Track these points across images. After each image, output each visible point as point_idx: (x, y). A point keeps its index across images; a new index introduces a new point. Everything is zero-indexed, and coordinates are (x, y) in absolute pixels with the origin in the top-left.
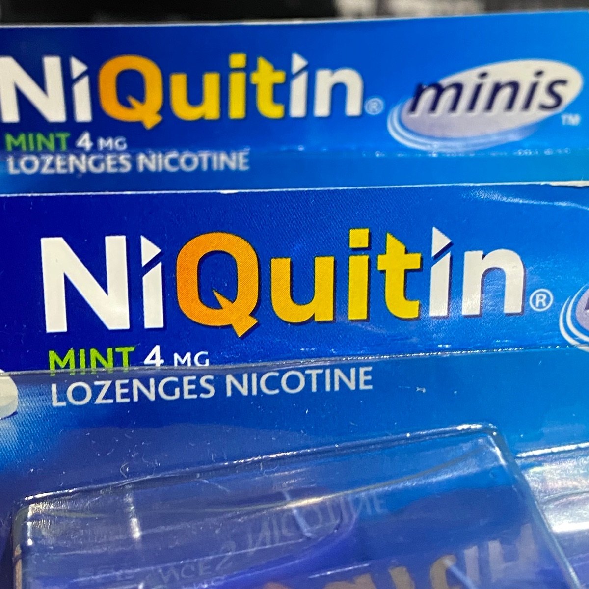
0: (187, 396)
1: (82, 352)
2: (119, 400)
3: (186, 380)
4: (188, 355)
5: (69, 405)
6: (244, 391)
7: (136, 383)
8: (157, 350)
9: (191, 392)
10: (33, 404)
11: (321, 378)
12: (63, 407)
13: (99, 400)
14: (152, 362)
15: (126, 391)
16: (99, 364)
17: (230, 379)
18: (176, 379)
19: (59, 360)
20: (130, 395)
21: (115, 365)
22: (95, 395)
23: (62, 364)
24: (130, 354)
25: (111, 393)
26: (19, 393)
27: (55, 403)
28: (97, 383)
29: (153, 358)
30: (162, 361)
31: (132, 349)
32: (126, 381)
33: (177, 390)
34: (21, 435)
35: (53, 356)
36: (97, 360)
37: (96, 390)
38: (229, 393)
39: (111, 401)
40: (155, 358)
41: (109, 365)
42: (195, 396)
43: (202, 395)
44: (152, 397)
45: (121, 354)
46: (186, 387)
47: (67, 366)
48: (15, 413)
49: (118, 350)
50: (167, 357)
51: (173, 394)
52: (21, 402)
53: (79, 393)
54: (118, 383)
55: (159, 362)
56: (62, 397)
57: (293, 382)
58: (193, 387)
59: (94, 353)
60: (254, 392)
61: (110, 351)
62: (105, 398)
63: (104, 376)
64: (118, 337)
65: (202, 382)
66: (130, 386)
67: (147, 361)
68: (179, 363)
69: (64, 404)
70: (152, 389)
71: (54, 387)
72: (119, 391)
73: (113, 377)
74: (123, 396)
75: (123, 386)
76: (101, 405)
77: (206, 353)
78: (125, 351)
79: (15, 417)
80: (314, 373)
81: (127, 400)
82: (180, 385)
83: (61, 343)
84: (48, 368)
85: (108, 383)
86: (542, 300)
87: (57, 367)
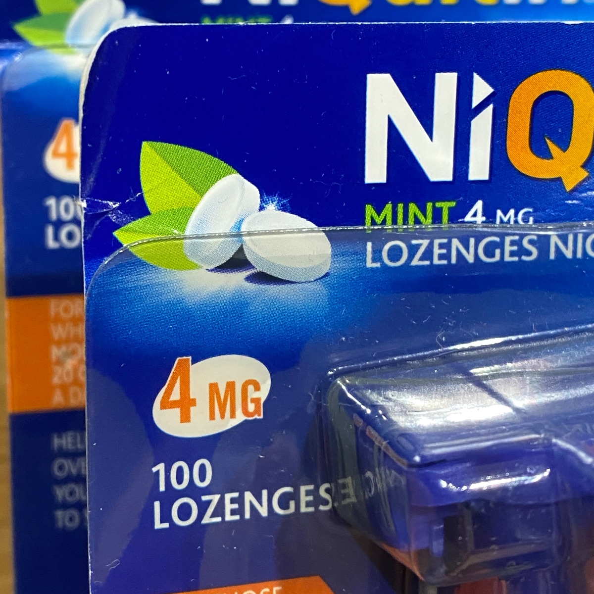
0: (507, 258)
1: (400, 206)
2: (436, 261)
3: (508, 239)
4: (512, 212)
5: (384, 265)
6: (569, 254)
7: (455, 243)
8: (479, 205)
9: (512, 254)
10: (346, 264)
12: (377, 268)
13: (415, 262)
14: (473, 219)
15: (444, 251)
16: (417, 221)
17: (554, 240)
18: (497, 239)
19: (375, 215)
20: (447, 256)
21: (434, 222)
22: (411, 256)
23: (379, 220)
24: (450, 209)
25: (428, 254)
26: (333, 251)
27: (370, 264)
28: (414, 242)
29: (475, 215)
30: (484, 219)
31: (453, 204)
32: (445, 241)
33: (498, 252)
34: (332, 297)
35: (369, 210)
36: (416, 217)
37: (413, 250)
38: (552, 256)
39: (427, 263)
40: (476, 214)
41: (427, 222)
42: (516, 259)
43: (524, 258)
44: (470, 259)
45: (441, 209)
46: (508, 248)
47: (384, 222)
48: (327, 275)
49: (438, 205)
50: (489, 214)
51: (493, 256)
52: (333, 262)
53: (395, 253)
54: (437, 242)
55: (480, 219)
56: (377, 257)
58: (515, 248)
59: (413, 208)
60: (579, 255)
61: (429, 206)
62: (421, 259)
63: (422, 235)
64: (440, 190)
65: (525, 243)
66: (448, 246)
67: (468, 218)
68: (502, 221)
69: (378, 265)
70: (472, 250)
71: (369, 245)
72: (437, 251)
73: (431, 236)
74: (441, 257)
75: (441, 246)
76: (417, 267)
77: (531, 210)
78: (446, 206)
79: (328, 278)
81: (445, 262)
82: (501, 245)
83: (378, 196)
84: (364, 224)
85: (425, 243)
87: (373, 223)
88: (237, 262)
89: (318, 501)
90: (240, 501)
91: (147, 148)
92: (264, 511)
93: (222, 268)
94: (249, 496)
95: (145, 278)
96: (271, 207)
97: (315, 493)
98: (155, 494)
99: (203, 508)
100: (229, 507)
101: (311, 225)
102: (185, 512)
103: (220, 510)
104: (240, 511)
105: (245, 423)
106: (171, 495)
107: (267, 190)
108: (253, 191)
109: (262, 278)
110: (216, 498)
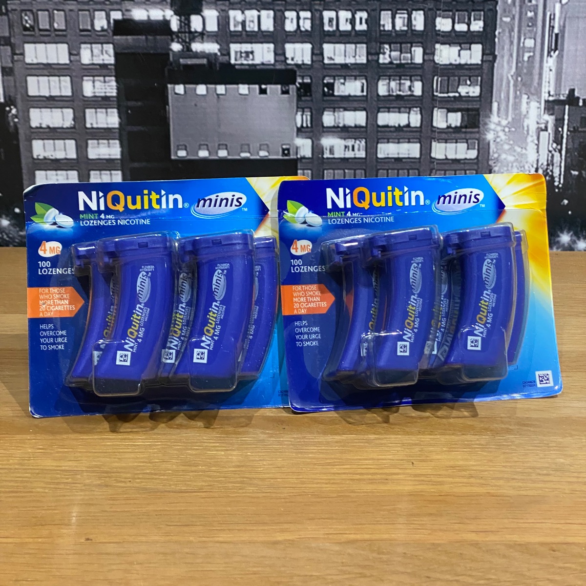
0: (356, 222)
1: (334, 213)
2: (342, 223)
4: (356, 214)
5: (332, 224)
6: (367, 222)
7: (345, 220)
8: (349, 212)
10: (325, 223)
11: (383, 219)
16: (338, 215)
17: (364, 219)
25: (340, 222)
26: (322, 221)
27: (329, 223)
28: (338, 219)
34: (323, 230)
35: (329, 213)
37: (337, 221)
38: (364, 222)
40: (349, 214)
41: (340, 215)
43: (359, 222)
44: (349, 222)
47: (332, 215)
48: (321, 225)
50: (352, 214)
51: (353, 222)
52: (322, 223)
53: (334, 221)
56: (331, 222)
57: (377, 220)
58: (357, 220)
59: (337, 213)
60: (369, 222)
61: (340, 212)
63: (339, 217)
64: (342, 210)
65: (359, 219)
68: (354, 215)
71: (329, 220)
73: (341, 218)
75: (343, 220)
76: (338, 224)
77: (359, 213)
78: (343, 213)
80: (382, 218)
81: (344, 223)
82: (354, 220)
83: (330, 211)
84: (328, 216)
86: (428, 202)
87: (330, 216)
88: (305, 222)
89: (322, 269)
90: (307, 268)
91: (288, 201)
92: (312, 270)
93: (302, 223)
94: (309, 267)
95: (289, 224)
96: (310, 213)
97: (321, 267)
98: (292, 266)
99: (300, 268)
100: (305, 269)
101: (317, 216)
102: (297, 269)
103: (303, 270)
104: (307, 270)
105: (308, 253)
106: (294, 266)
107: (310, 209)
108: (307, 210)
109: (309, 226)
110: (303, 267)
